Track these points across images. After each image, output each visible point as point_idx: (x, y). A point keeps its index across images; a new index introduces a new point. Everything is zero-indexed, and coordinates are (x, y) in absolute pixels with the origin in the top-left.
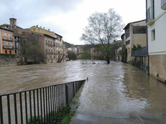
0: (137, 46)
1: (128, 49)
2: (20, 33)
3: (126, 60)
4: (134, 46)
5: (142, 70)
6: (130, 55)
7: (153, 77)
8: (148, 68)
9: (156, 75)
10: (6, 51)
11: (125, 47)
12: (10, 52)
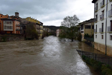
0: (86, 34)
1: (82, 35)
2: (22, 21)
3: (81, 40)
4: (85, 34)
5: (91, 46)
6: (83, 38)
7: (95, 49)
8: (94, 46)
9: (96, 48)
10: (17, 32)
11: (80, 34)
12: (19, 32)
